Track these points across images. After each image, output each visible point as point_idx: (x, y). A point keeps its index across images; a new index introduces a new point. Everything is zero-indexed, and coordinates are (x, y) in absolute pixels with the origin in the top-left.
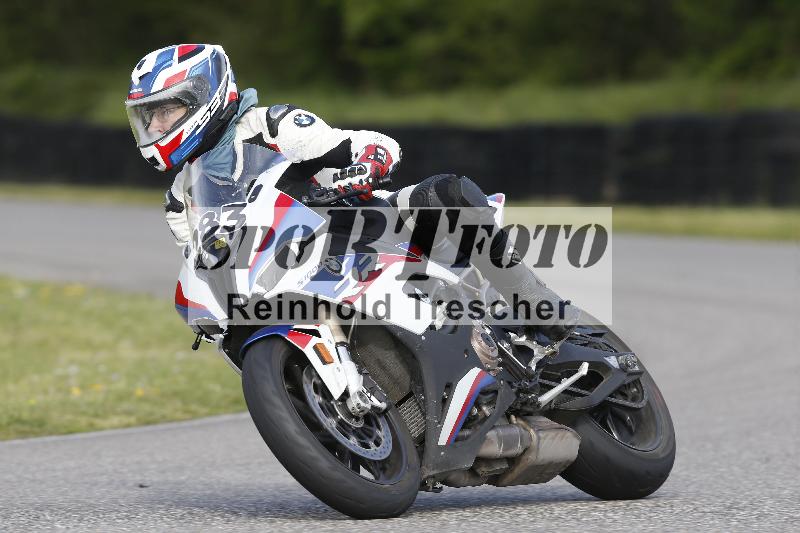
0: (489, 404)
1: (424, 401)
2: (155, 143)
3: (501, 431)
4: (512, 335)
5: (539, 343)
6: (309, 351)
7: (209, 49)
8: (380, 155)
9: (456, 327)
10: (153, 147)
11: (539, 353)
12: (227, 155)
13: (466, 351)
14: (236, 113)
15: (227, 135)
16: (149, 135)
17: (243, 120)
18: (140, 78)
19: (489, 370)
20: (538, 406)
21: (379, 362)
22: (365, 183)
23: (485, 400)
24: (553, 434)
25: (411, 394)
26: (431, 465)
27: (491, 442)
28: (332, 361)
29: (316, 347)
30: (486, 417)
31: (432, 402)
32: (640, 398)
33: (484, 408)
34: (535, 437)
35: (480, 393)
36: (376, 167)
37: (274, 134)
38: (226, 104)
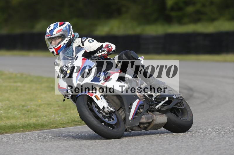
2: (54, 48)
3: (146, 116)
6: (93, 97)
7: (67, 23)
8: (109, 47)
11: (155, 95)
13: (135, 95)
16: (52, 46)
17: (75, 42)
18: (49, 31)
19: (141, 100)
20: (155, 109)
21: (112, 99)
23: (141, 108)
24: (160, 116)
25: (121, 107)
26: (127, 125)
27: (143, 118)
28: (99, 100)
29: (95, 96)
30: (141, 112)
31: (127, 109)
32: (182, 106)
33: (141, 110)
34: (155, 117)
35: (139, 106)
36: (108, 50)
37: (83, 45)
38: (72, 37)
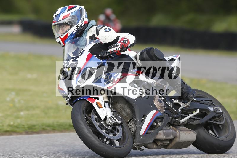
0: (161, 122)
1: (136, 120)
2: (60, 37)
3: (164, 131)
4: (173, 100)
5: (183, 102)
6: (94, 104)
7: (78, 7)
8: (125, 41)
9: (148, 97)
10: (59, 38)
11: (182, 105)
12: (84, 41)
13: (151, 105)
14: (87, 28)
15: (84, 35)
16: (58, 35)
17: (90, 30)
18: (56, 16)
19: (160, 111)
20: (180, 123)
21: (123, 108)
22: (118, 50)
23: (158, 120)
24: (185, 132)
25: (132, 119)
26: (137, 141)
27: (161, 134)
28: (102, 107)
29: (96, 103)
30: (159, 126)
31: (138, 121)
32: (222, 121)
33: (159, 123)
34: (178, 133)
35: (156, 118)
36: (123, 45)
37: (98, 34)
38: (83, 25)
